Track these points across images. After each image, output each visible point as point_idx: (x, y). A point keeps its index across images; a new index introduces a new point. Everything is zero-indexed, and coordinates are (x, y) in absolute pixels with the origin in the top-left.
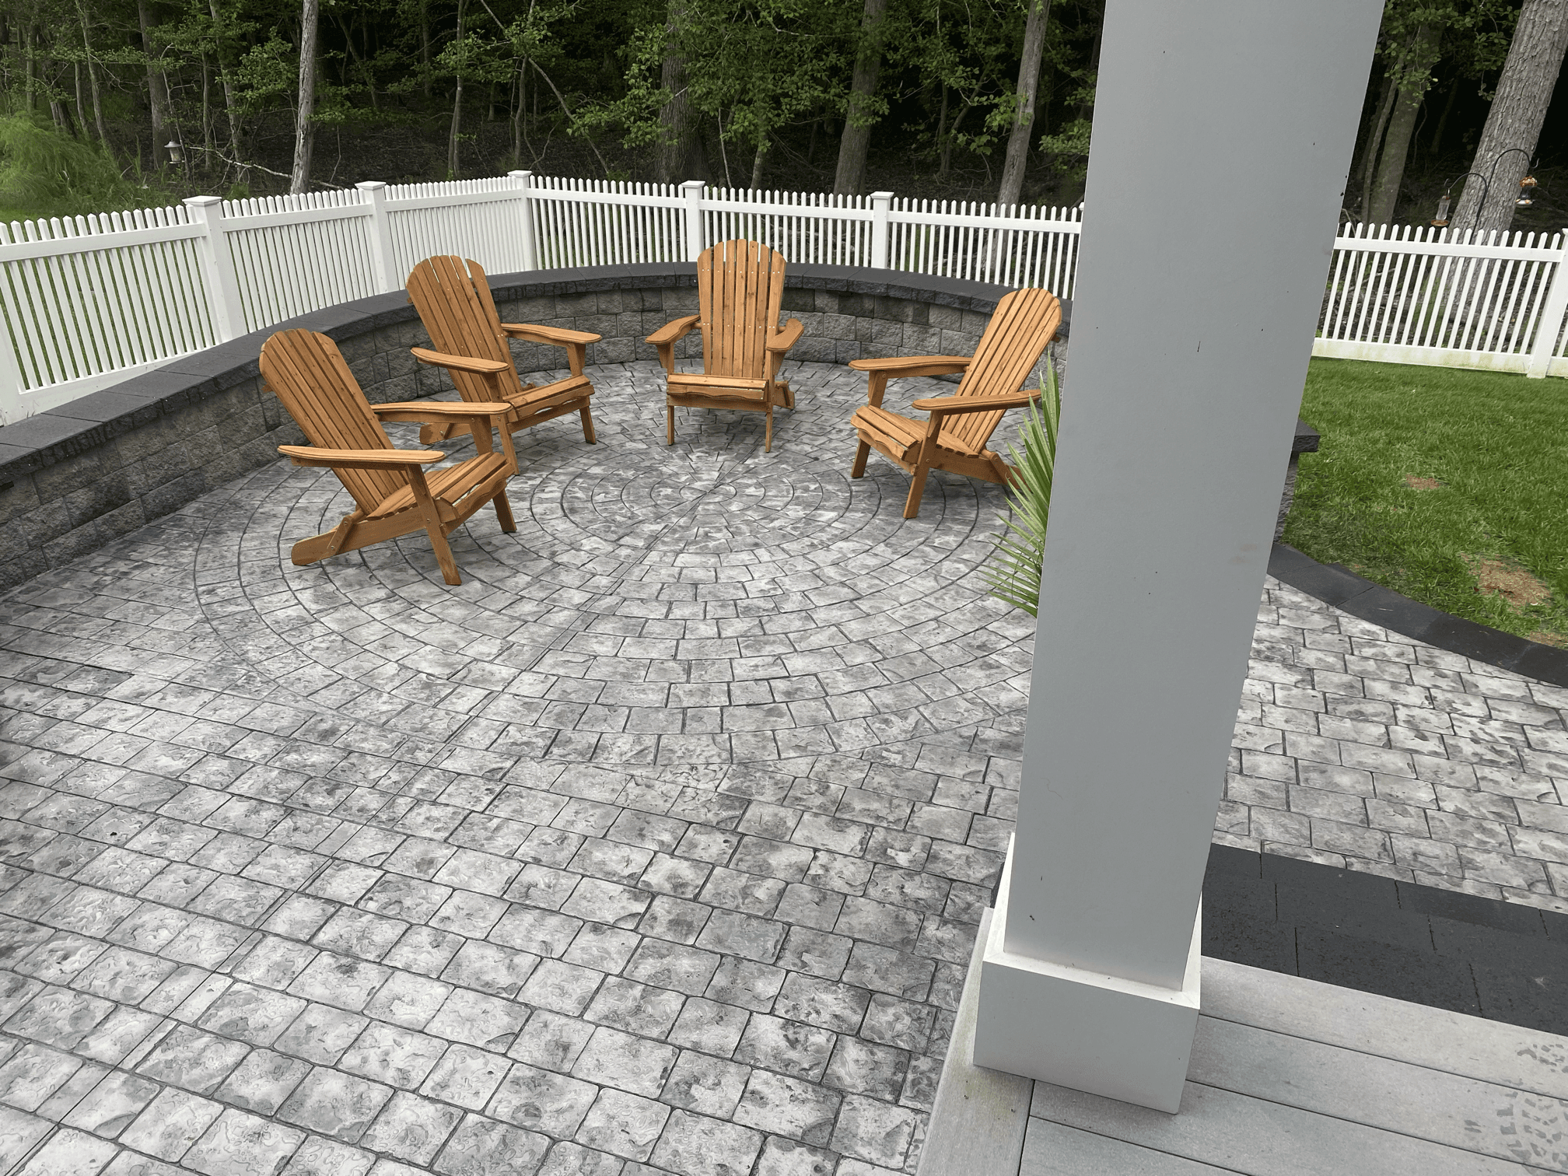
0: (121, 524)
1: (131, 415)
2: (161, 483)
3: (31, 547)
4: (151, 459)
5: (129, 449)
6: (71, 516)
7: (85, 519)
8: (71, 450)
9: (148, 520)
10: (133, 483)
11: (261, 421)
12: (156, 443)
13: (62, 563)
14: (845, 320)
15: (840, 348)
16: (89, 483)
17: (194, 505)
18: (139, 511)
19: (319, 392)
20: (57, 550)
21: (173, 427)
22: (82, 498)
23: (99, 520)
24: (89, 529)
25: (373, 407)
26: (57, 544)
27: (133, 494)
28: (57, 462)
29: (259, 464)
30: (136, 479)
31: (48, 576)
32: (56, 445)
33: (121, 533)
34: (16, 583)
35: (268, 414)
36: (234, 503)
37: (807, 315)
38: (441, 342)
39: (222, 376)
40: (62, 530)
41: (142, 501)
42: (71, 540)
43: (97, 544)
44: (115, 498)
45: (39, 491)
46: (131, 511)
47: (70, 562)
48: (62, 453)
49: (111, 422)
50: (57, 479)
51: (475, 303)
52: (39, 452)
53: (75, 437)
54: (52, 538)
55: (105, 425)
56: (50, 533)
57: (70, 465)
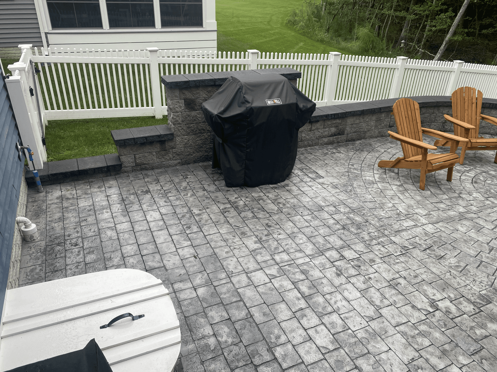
0: (339, 140)
1: (354, 112)
2: (354, 132)
3: (316, 138)
4: (354, 125)
5: (350, 121)
6: (328, 134)
7: (332, 136)
8: (336, 117)
9: (346, 141)
10: (347, 130)
11: (388, 124)
12: (358, 121)
13: (321, 145)
16: (336, 127)
17: (360, 141)
18: (345, 138)
19: (407, 119)
20: (322, 141)
21: (363, 118)
22: (333, 130)
23: (335, 137)
24: (331, 138)
25: (422, 128)
26: (322, 140)
27: (346, 133)
28: (332, 119)
29: (382, 136)
30: (348, 129)
31: (317, 147)
32: (333, 114)
33: (338, 142)
34: (309, 146)
35: (391, 122)
36: (370, 144)
38: (456, 115)
39: (383, 108)
40: (324, 137)
41: (347, 136)
42: (326, 140)
43: (331, 143)
44: (340, 133)
45: (324, 125)
46: (343, 137)
47: (323, 145)
48: (333, 117)
49: (348, 112)
50: (329, 123)
51: (474, 105)
52: (328, 115)
53: (338, 114)
54: (322, 138)
55: (347, 112)
56: (322, 136)
57: (334, 121)
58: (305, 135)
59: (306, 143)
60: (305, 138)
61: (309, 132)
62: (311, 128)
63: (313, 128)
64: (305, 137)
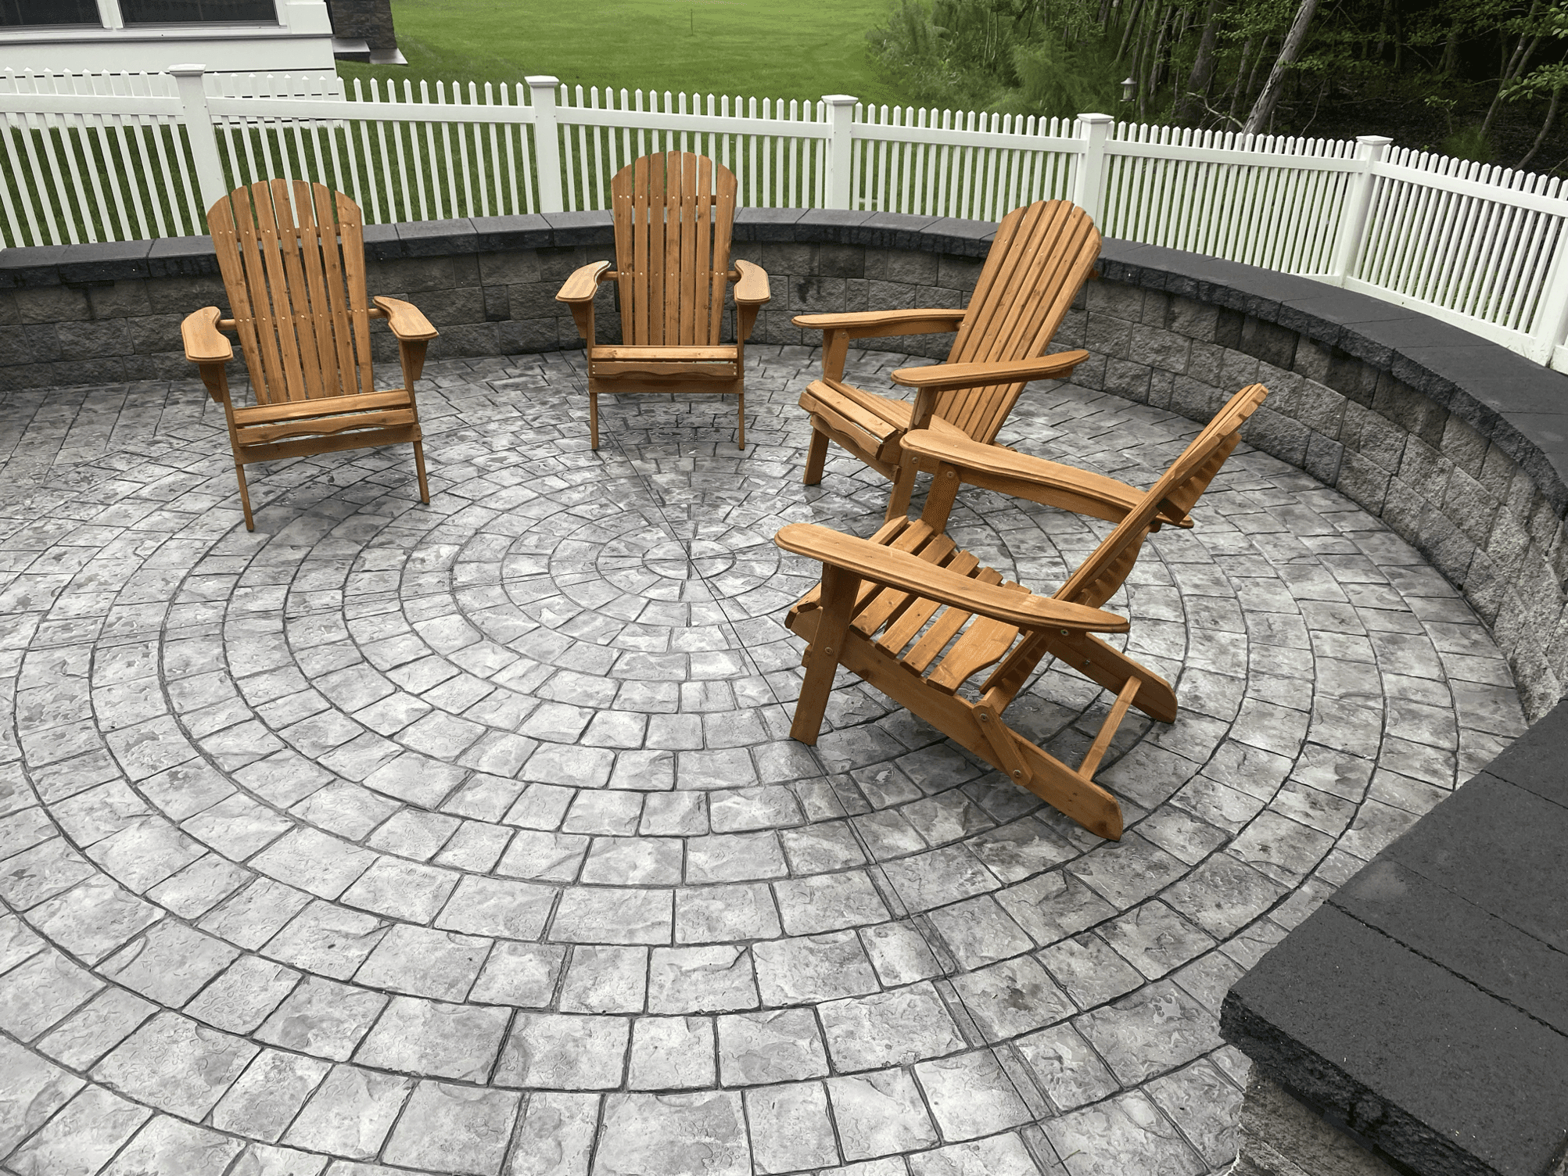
3: (137, 351)
8: (187, 268)
11: (478, 306)
13: (172, 377)
14: (1330, 398)
15: (1313, 447)
20: (168, 363)
26: (168, 358)
28: (169, 276)
29: (464, 353)
32: (168, 258)
34: (113, 380)
35: (490, 301)
37: (1280, 372)
45: (151, 301)
47: (183, 379)
48: (175, 268)
50: (174, 294)
52: (146, 261)
54: (163, 350)
56: (162, 344)
57: (193, 284)
58: (71, 337)
59: (89, 366)
60: (78, 348)
61: (87, 325)
62: (90, 308)
63: (103, 310)
64: (73, 343)
